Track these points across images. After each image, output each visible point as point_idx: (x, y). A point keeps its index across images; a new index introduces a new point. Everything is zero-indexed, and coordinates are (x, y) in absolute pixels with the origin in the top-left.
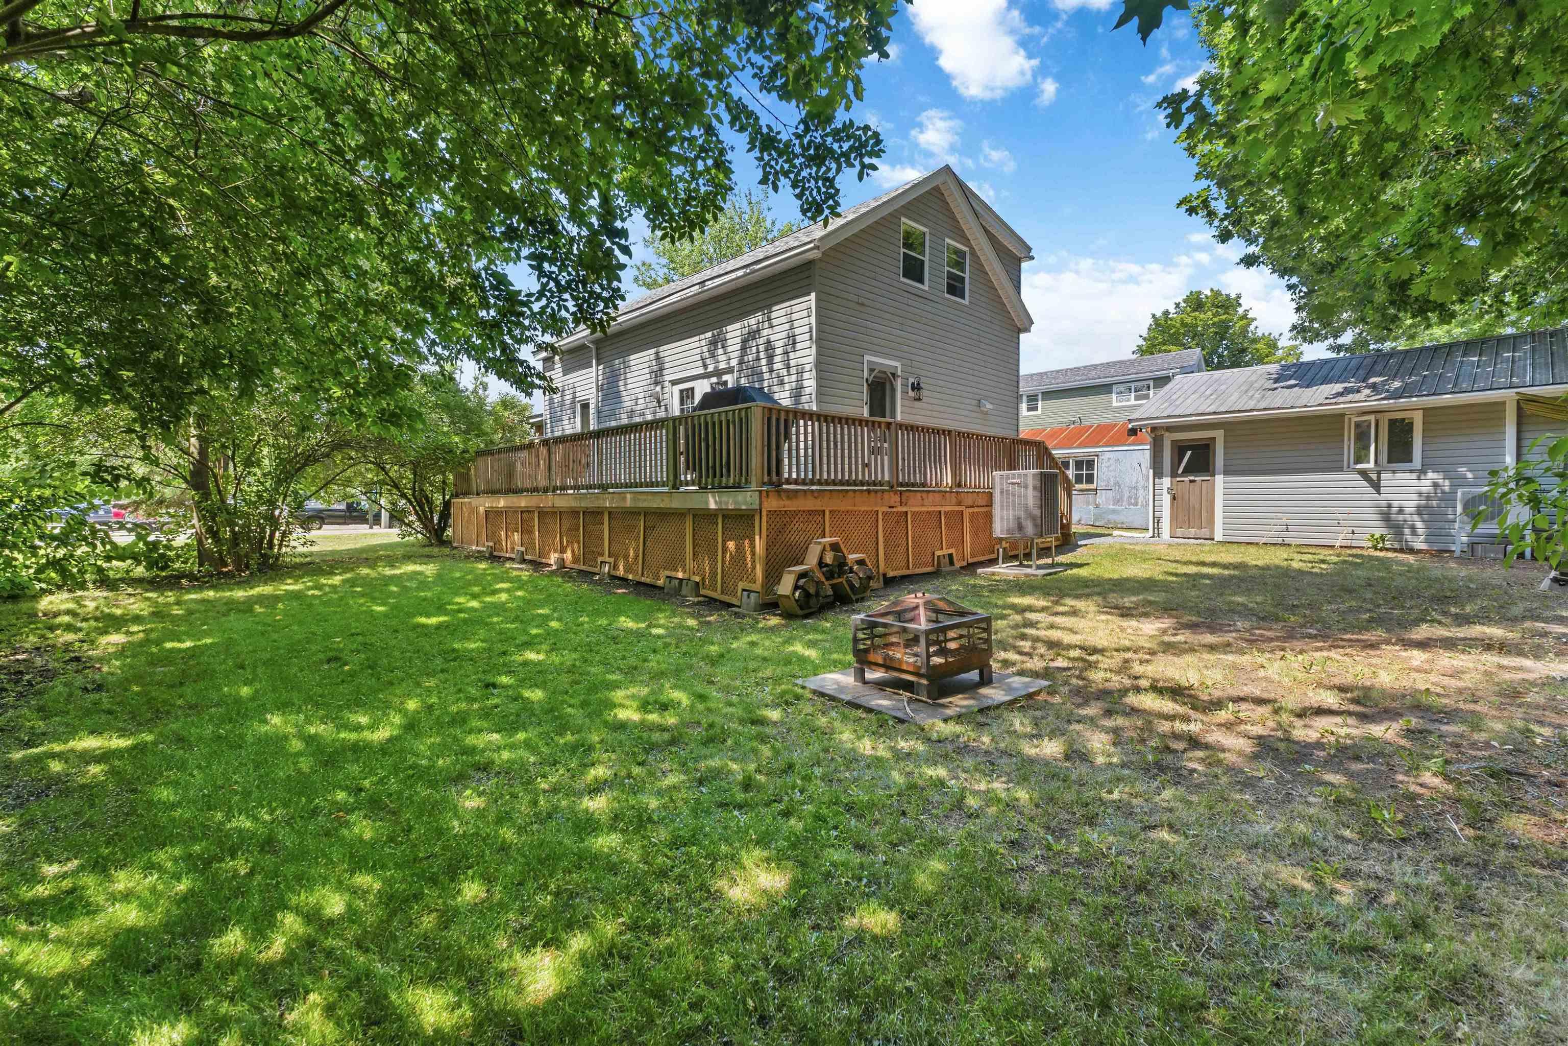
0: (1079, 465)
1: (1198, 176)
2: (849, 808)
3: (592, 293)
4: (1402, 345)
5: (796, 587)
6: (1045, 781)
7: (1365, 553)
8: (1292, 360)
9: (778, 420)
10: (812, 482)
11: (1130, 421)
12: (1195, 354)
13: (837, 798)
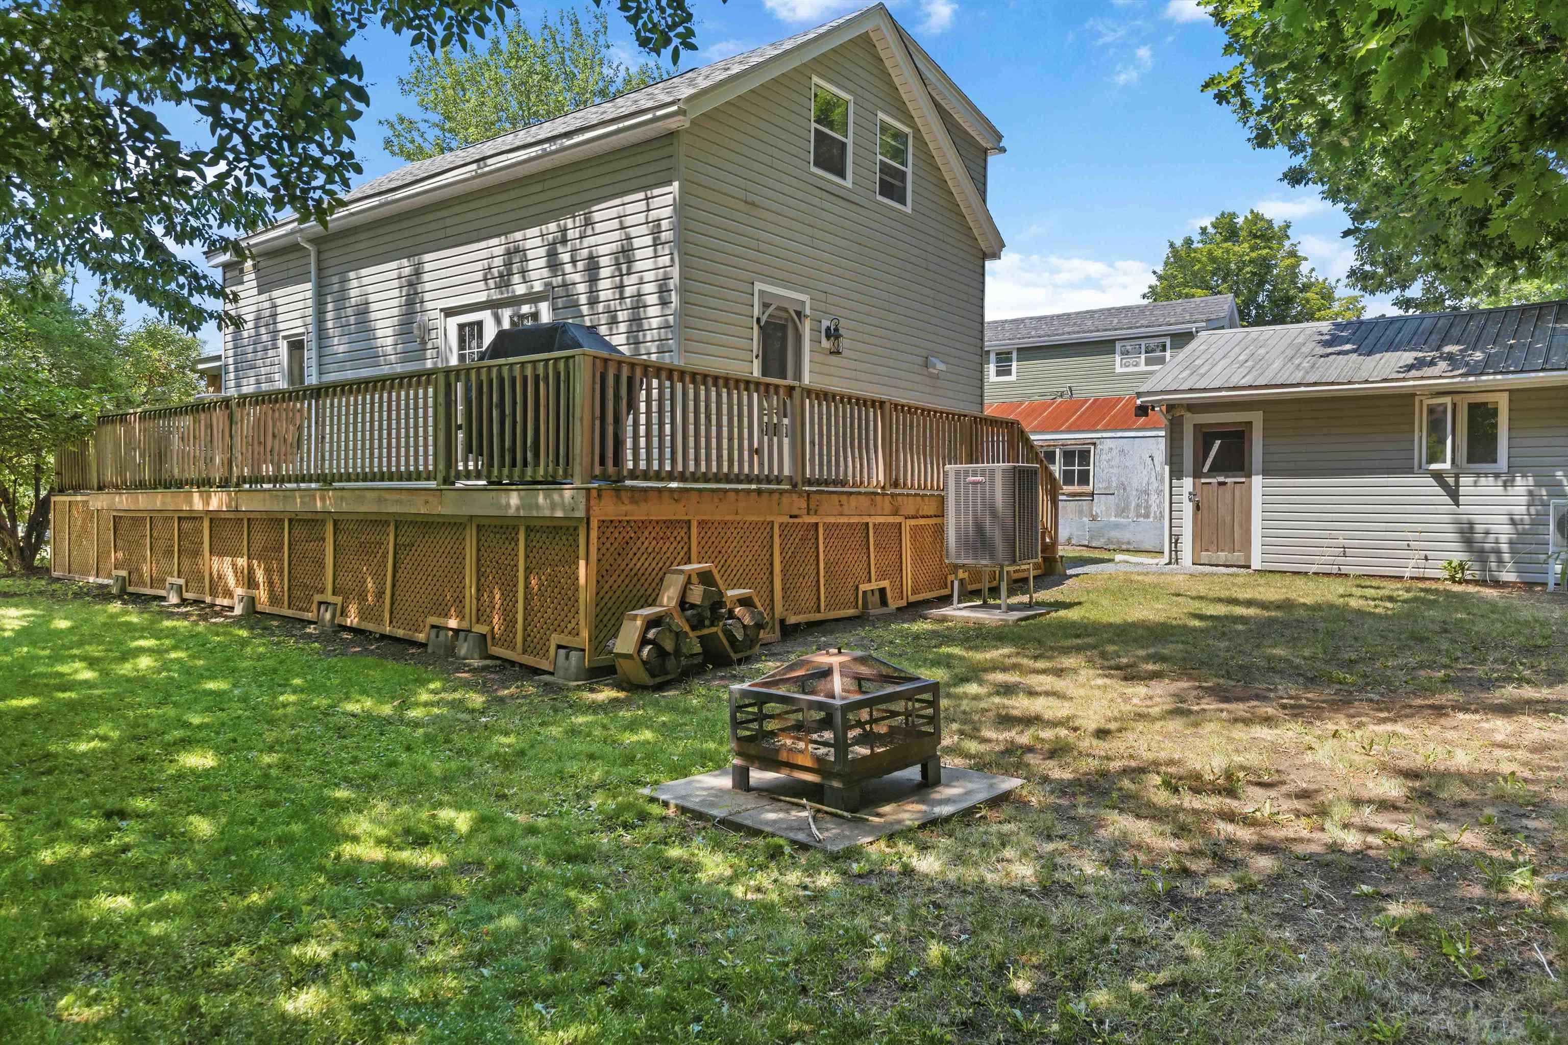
0: (1069, 456)
1: (1228, 48)
2: (720, 987)
3: (306, 158)
4: (1484, 303)
5: (644, 642)
6: (1013, 928)
7: (1441, 587)
8: (1351, 316)
9: (617, 378)
10: (671, 477)
11: (1139, 395)
12: (1226, 302)
13: (702, 971)
